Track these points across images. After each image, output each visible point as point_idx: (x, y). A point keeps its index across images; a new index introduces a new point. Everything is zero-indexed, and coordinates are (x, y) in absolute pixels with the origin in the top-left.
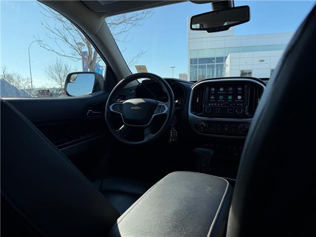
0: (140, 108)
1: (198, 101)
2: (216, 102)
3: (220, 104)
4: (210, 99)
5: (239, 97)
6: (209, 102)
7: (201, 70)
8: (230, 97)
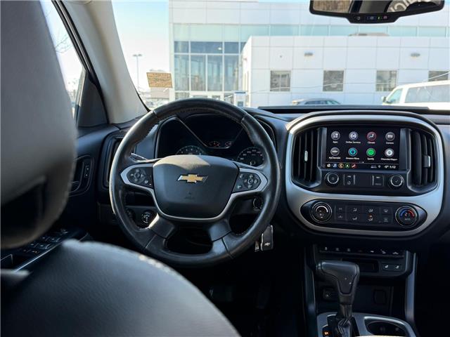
0: (200, 179)
1: (306, 159)
2: (343, 160)
3: (351, 165)
4: (328, 154)
5: (389, 152)
6: (327, 160)
7: (196, 64)
8: (371, 152)
